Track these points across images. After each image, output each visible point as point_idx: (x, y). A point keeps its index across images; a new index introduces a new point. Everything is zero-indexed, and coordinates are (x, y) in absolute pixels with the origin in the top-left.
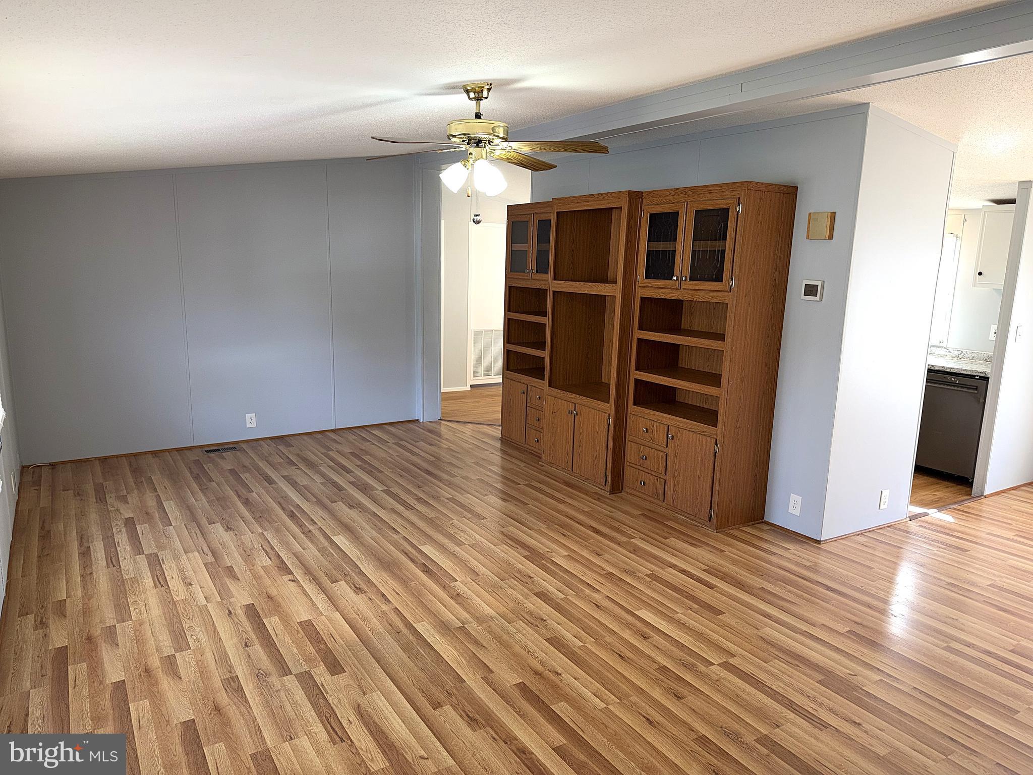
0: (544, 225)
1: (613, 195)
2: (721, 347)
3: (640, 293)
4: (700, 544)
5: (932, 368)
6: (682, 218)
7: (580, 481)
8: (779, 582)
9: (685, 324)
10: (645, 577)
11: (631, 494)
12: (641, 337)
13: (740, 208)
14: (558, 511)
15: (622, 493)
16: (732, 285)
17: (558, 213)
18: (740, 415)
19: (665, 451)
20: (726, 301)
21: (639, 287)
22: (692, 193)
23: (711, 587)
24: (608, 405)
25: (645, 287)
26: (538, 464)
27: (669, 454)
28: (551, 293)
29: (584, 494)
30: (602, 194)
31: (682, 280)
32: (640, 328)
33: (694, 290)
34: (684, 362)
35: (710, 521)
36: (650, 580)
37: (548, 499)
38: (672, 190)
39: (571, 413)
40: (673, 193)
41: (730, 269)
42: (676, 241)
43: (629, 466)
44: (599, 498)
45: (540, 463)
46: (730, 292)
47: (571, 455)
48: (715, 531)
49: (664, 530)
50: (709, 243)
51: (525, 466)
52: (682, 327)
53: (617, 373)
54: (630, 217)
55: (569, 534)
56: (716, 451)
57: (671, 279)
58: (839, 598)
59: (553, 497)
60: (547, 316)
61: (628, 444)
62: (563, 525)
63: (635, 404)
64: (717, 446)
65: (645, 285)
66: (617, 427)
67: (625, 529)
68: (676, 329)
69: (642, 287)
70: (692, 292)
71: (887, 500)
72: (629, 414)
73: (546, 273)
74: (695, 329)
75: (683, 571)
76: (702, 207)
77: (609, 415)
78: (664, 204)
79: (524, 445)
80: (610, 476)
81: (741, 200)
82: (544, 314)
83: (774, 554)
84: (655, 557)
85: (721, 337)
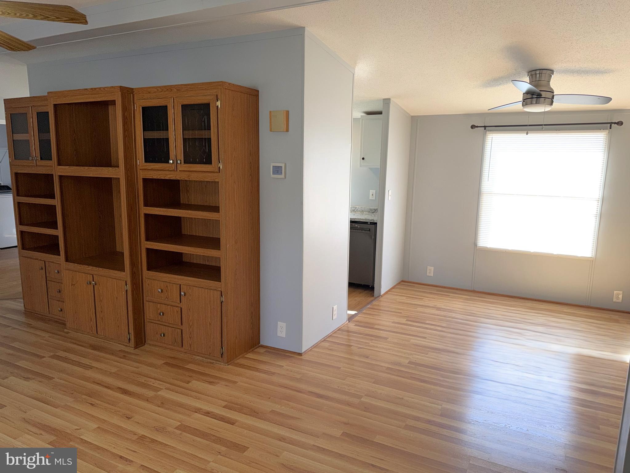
0: (43, 117)
1: (106, 89)
2: (217, 217)
3: (142, 175)
4: (217, 381)
5: (353, 220)
6: (171, 111)
7: (106, 341)
8: (283, 401)
9: (183, 199)
10: (176, 430)
11: (153, 345)
12: (147, 212)
13: (219, 103)
14: (87, 379)
15: (145, 346)
16: (220, 167)
17: (55, 105)
18: (237, 269)
19: (179, 306)
20: (217, 180)
21: (141, 169)
22: (176, 90)
23: (232, 422)
24: (124, 273)
25: (145, 169)
26: (63, 332)
27: (183, 308)
28: (57, 178)
29: (110, 354)
30: (95, 89)
31: (177, 163)
32: (146, 205)
33: (189, 171)
34: (186, 230)
35: (222, 357)
36: (180, 432)
37: (76, 368)
38: (159, 87)
39: (90, 284)
40: (160, 90)
41: (216, 154)
42: (168, 130)
43: (149, 322)
44: (125, 355)
45: (65, 330)
46: (219, 172)
47: (95, 321)
48: (227, 365)
49: (185, 375)
50: (197, 132)
51: (49, 337)
52: (182, 202)
53: (129, 245)
54: (125, 109)
55: (97, 402)
56: (222, 301)
57: (168, 162)
58: (328, 402)
59: (79, 364)
60: (56, 198)
61: (147, 304)
62: (91, 394)
63: (149, 269)
64: (222, 297)
65: (145, 168)
66: (135, 291)
67: (151, 382)
68: (177, 205)
69: (143, 169)
70: (187, 173)
71: (336, 312)
72: (144, 277)
73: (50, 160)
74: (192, 204)
75: (208, 414)
76: (186, 102)
77: (126, 282)
78: (153, 99)
79: (49, 315)
80: (133, 334)
81: (219, 97)
82: (52, 197)
83: (274, 374)
84: (181, 405)
85: (216, 209)
